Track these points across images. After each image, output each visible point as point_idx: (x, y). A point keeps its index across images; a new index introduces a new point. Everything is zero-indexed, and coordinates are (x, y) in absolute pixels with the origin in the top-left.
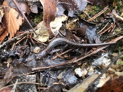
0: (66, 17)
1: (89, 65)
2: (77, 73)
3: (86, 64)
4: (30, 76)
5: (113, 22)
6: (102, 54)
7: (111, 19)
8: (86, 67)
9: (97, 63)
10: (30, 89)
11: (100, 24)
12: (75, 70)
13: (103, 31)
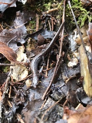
0: (22, 47)
1: (71, 53)
2: (72, 66)
3: (69, 55)
4: (46, 104)
5: (50, 17)
6: (69, 39)
7: (47, 16)
8: (71, 57)
9: (73, 47)
10: (59, 114)
11: (45, 26)
12: (68, 66)
13: (51, 27)
